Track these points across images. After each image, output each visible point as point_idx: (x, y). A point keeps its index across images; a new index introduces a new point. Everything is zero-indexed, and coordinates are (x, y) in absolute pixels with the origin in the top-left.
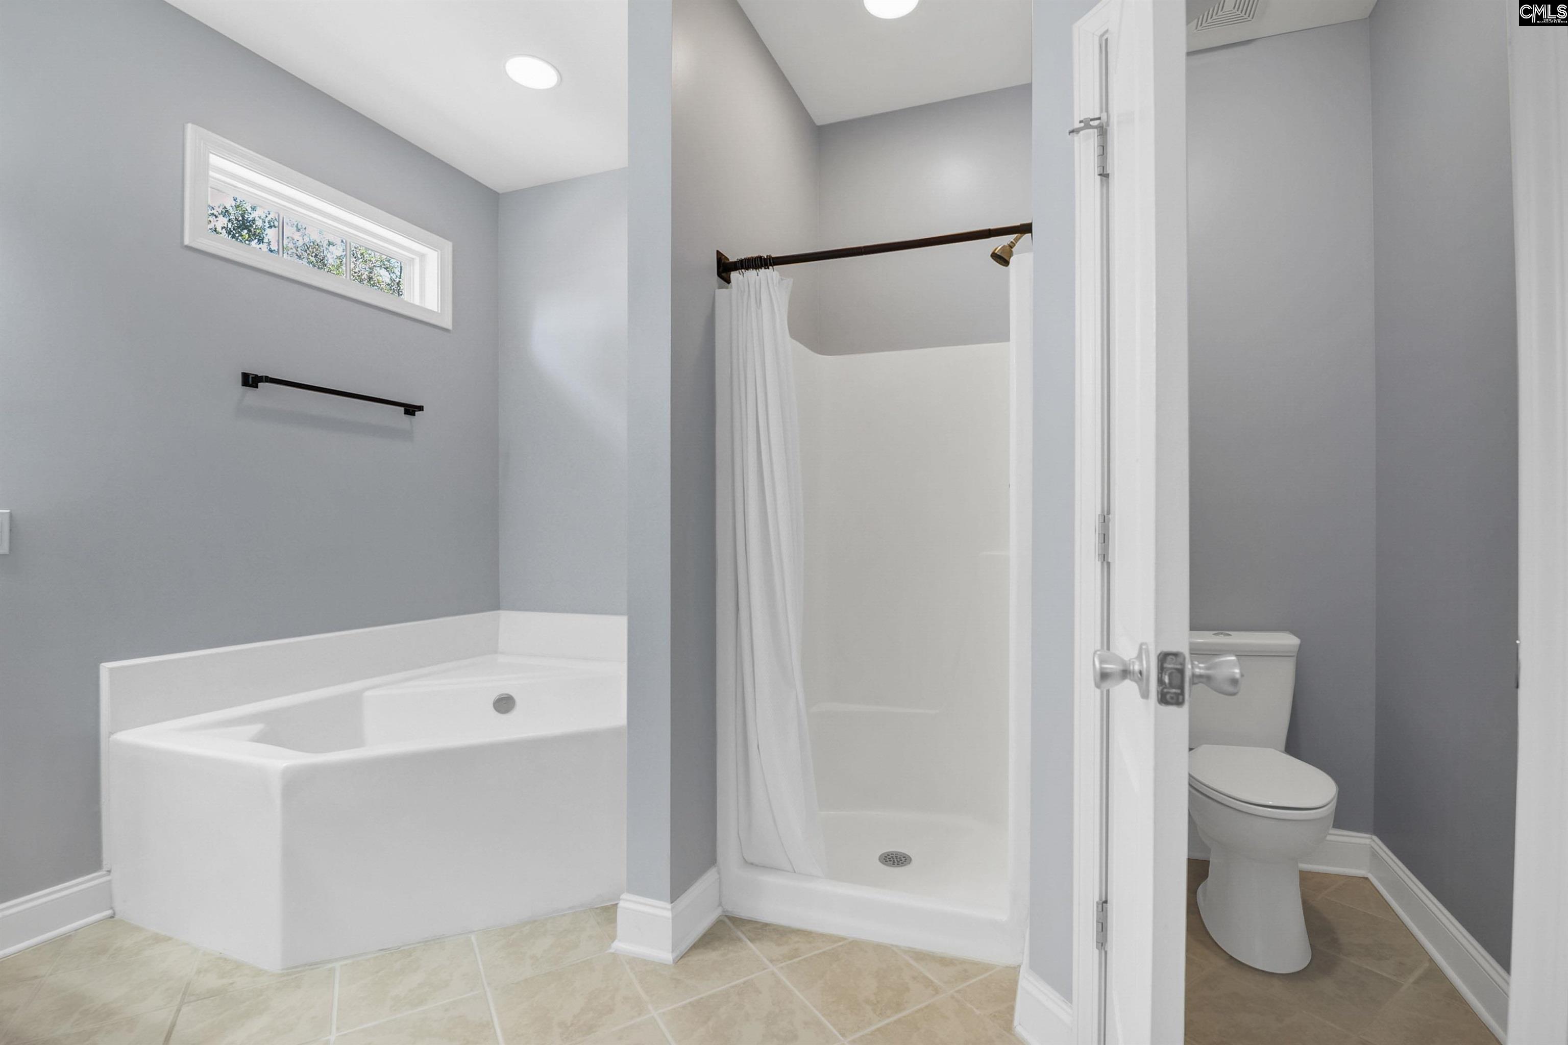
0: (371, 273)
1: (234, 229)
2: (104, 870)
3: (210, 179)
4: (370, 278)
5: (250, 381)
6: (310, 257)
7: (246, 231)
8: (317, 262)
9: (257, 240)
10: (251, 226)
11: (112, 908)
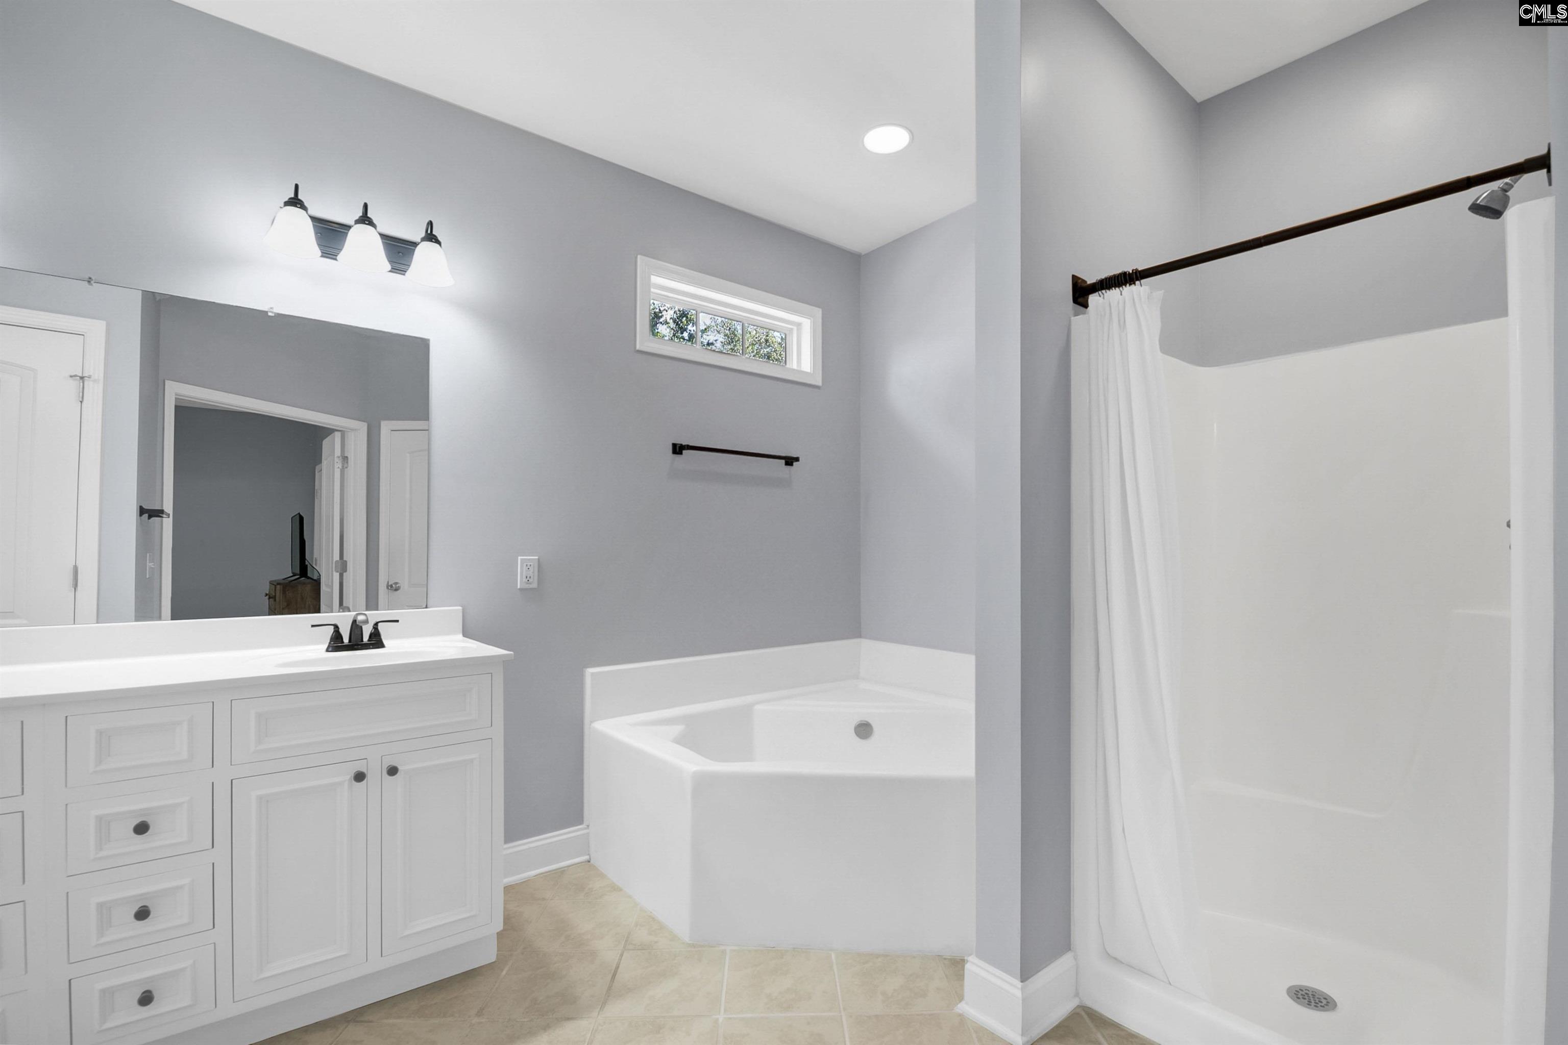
0: (767, 336)
1: (678, 318)
2: (584, 824)
3: (652, 294)
4: (767, 341)
5: (678, 449)
6: (726, 331)
7: (685, 318)
8: (730, 334)
9: (691, 324)
10: (688, 314)
11: (589, 854)
